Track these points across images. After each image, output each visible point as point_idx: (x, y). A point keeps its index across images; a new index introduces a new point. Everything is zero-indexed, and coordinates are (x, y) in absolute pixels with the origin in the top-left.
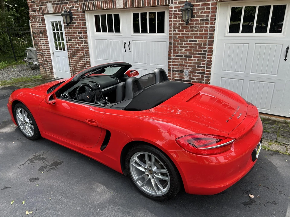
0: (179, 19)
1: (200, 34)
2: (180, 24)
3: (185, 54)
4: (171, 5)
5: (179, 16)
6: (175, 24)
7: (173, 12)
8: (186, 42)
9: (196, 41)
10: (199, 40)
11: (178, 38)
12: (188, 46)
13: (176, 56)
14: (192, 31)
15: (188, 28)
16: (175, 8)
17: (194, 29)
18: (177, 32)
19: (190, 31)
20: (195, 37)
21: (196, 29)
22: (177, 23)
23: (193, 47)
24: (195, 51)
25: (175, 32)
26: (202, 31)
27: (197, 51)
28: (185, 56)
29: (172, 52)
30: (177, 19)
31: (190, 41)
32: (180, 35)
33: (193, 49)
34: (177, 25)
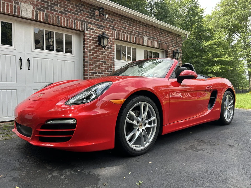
0: (92, 44)
1: (108, 57)
2: (93, 48)
3: (98, 71)
4: (86, 32)
5: (93, 42)
6: (90, 47)
7: (88, 37)
8: (98, 62)
9: (105, 62)
10: (107, 62)
11: (93, 59)
12: (100, 65)
13: (92, 73)
14: (103, 54)
15: (99, 51)
16: (89, 34)
17: (104, 53)
18: (91, 53)
19: (101, 54)
20: (104, 59)
21: (105, 54)
22: (92, 47)
23: (103, 66)
24: (105, 69)
25: (90, 53)
26: (108, 55)
27: (106, 69)
28: (99, 73)
29: (88, 70)
30: (91, 43)
31: (101, 61)
32: (94, 57)
33: (104, 68)
34: (92, 48)
